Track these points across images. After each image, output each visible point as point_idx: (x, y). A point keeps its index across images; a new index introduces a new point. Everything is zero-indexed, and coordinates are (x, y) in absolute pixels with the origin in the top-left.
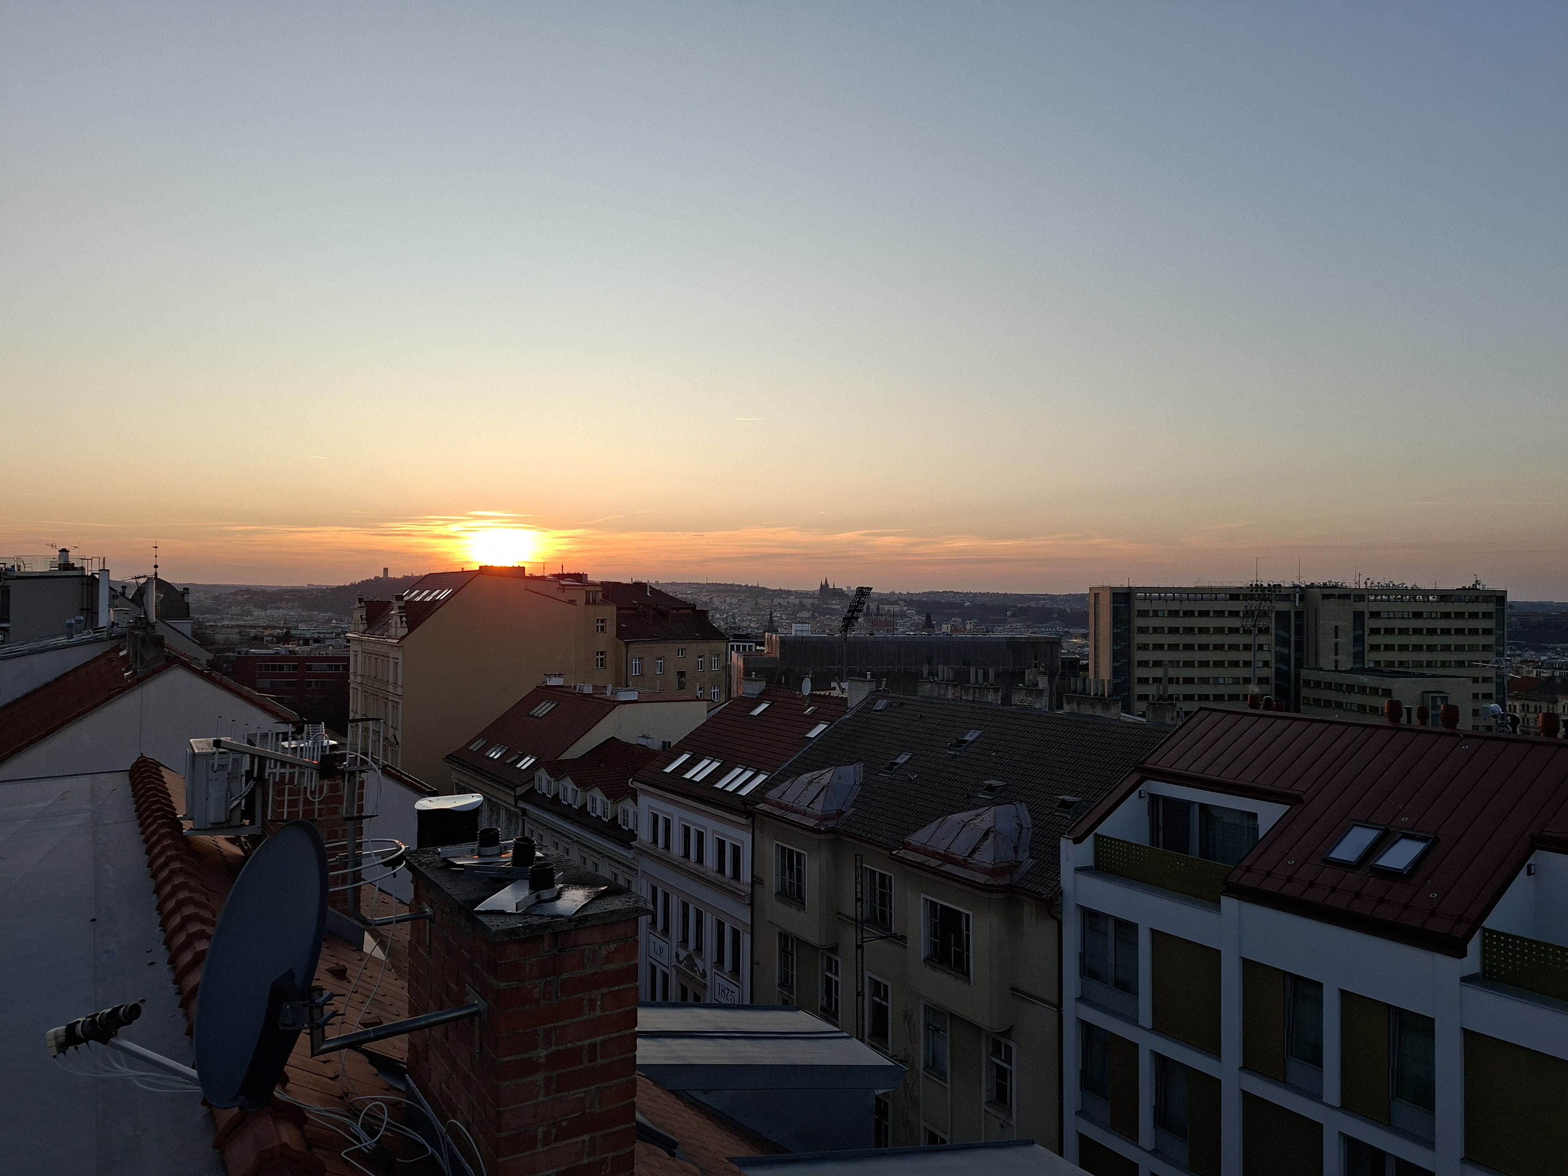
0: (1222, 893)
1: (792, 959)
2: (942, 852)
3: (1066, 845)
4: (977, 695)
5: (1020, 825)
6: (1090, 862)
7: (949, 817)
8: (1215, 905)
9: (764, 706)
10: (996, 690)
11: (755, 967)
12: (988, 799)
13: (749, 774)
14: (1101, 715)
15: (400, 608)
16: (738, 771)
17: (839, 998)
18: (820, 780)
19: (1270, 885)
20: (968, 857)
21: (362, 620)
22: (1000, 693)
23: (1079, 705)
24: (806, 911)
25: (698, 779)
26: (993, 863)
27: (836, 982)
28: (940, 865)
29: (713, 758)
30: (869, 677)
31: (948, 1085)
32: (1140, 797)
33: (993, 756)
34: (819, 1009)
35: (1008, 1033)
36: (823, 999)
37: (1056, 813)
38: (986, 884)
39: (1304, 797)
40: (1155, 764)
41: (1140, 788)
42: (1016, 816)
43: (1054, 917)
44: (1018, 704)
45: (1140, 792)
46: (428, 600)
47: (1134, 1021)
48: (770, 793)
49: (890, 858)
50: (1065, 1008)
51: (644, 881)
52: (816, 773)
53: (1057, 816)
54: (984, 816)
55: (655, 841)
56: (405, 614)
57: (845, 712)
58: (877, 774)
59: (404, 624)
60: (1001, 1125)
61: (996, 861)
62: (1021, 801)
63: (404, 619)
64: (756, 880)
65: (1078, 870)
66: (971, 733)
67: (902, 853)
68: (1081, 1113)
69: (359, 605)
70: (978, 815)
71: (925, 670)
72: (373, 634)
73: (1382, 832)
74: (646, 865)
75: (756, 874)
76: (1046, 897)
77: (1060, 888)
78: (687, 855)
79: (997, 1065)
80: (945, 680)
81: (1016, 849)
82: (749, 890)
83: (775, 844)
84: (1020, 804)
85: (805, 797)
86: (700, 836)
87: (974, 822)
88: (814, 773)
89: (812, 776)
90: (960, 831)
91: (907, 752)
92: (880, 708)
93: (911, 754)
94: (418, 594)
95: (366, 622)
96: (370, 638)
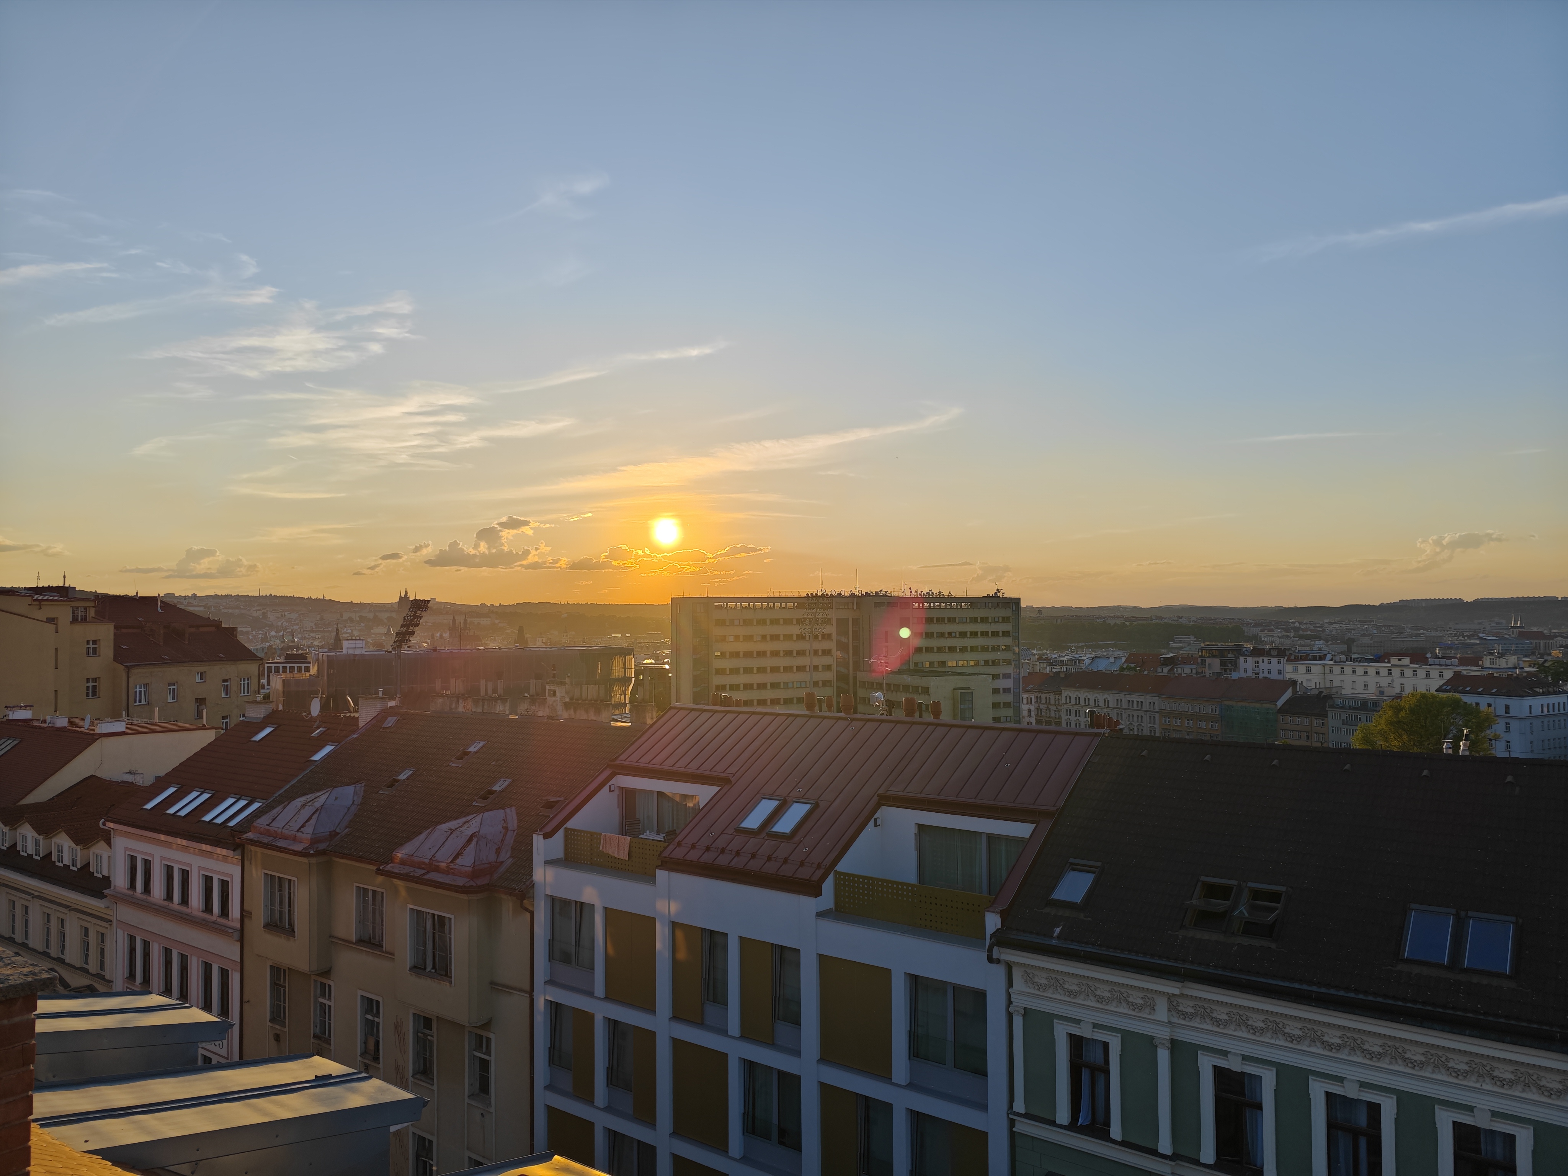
0: (658, 867)
1: (285, 991)
2: (427, 861)
3: (538, 840)
4: (486, 707)
5: (506, 828)
6: (560, 854)
7: (437, 827)
8: (650, 878)
9: (268, 730)
10: (504, 701)
11: (245, 1006)
12: (483, 806)
13: (242, 803)
14: (593, 718)
16: (230, 801)
17: (332, 1022)
18: (314, 803)
19: (693, 856)
20: (450, 863)
22: (508, 704)
23: (575, 711)
24: (296, 938)
25: (183, 813)
26: (472, 866)
27: (330, 1007)
28: (424, 874)
29: (203, 790)
30: (381, 694)
31: (435, 1088)
32: (610, 791)
33: (493, 765)
34: (312, 1036)
35: (487, 1025)
36: (317, 1026)
37: (540, 814)
38: (465, 886)
39: (733, 780)
40: (625, 761)
41: (610, 783)
42: (504, 820)
43: (527, 910)
44: (523, 713)
45: (610, 786)
47: (590, 994)
48: (259, 821)
49: (377, 873)
50: (535, 993)
51: (120, 932)
52: (310, 797)
53: (541, 815)
54: (471, 823)
55: (133, 886)
57: (354, 732)
58: (377, 792)
60: (482, 1114)
61: (476, 864)
62: (511, 806)
64: (245, 914)
65: (548, 863)
66: (476, 744)
67: (389, 867)
68: (549, 1087)
70: (465, 823)
71: (438, 685)
73: (781, 801)
74: (126, 913)
75: (246, 908)
76: (519, 891)
77: (532, 881)
78: (169, 897)
79: (481, 1059)
80: (457, 693)
81: (498, 851)
82: (238, 925)
83: (263, 874)
84: (510, 808)
85: (296, 821)
86: (185, 875)
87: (461, 829)
88: (309, 796)
89: (308, 798)
90: (447, 839)
91: (411, 768)
92: (390, 725)
93: (414, 770)
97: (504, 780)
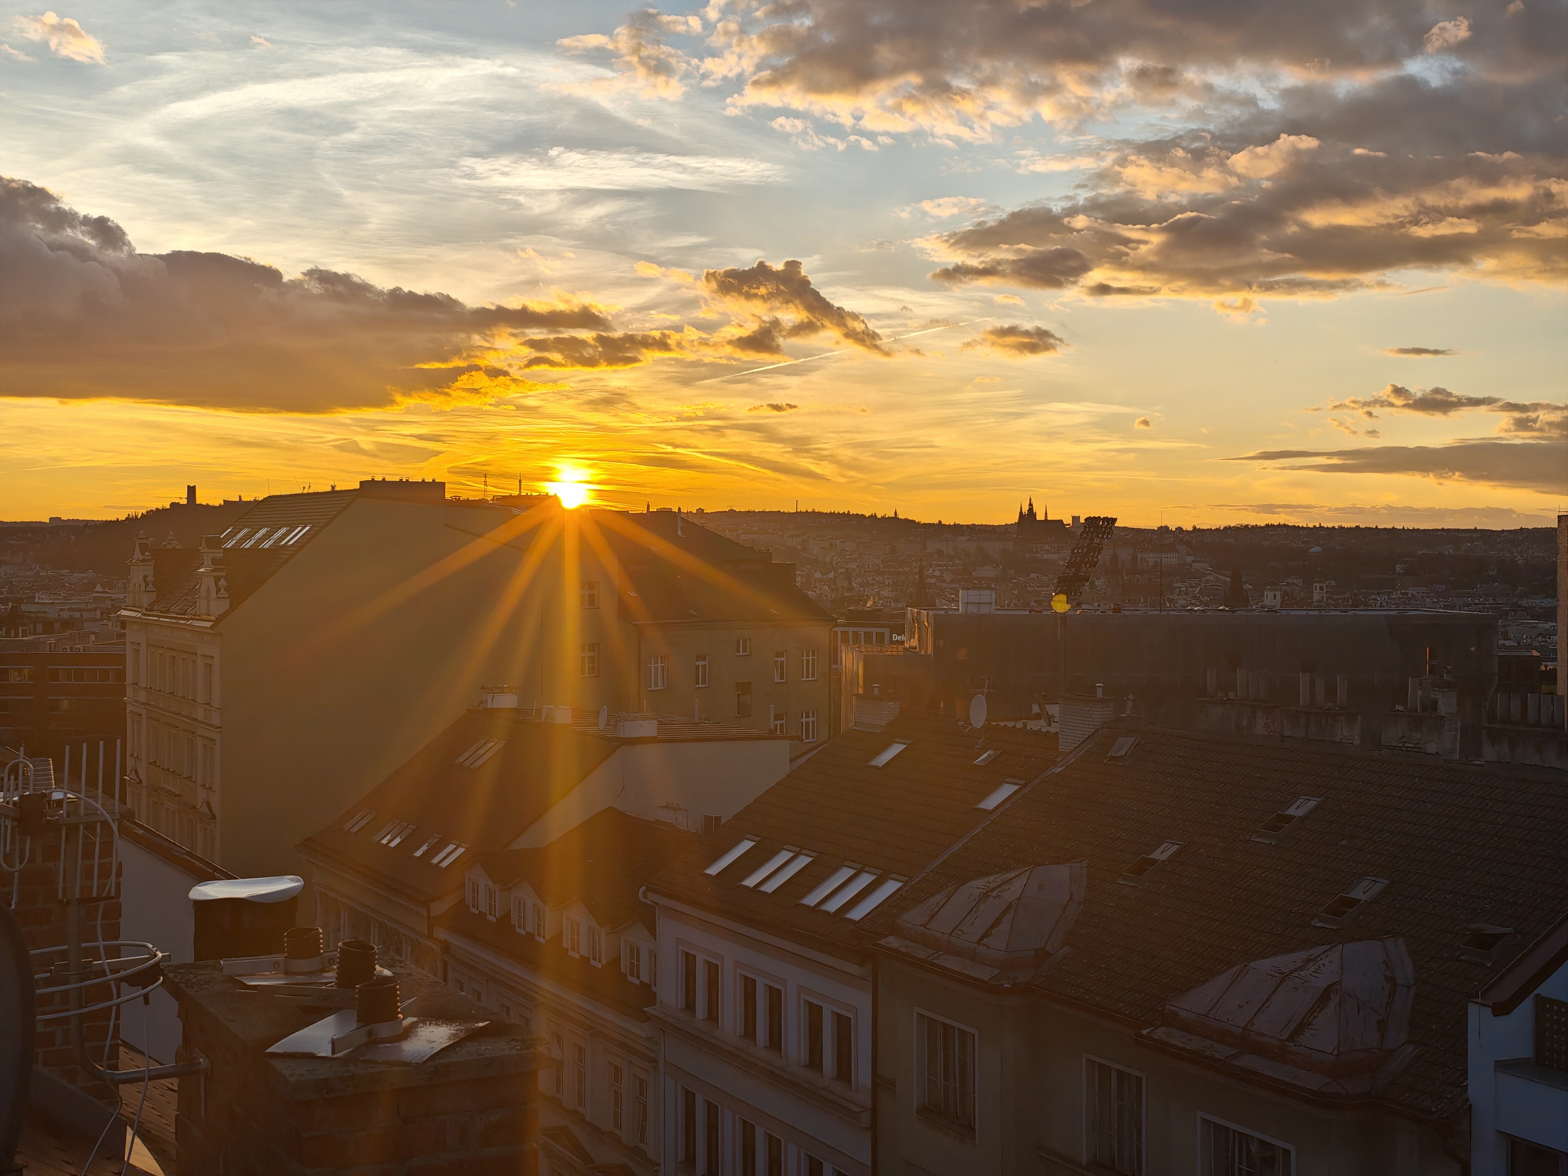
2: (1238, 1031)
3: (1478, 1018)
4: (1313, 728)
5: (1393, 981)
6: (1525, 1050)
7: (1252, 964)
9: (896, 749)
10: (1352, 719)
12: (1333, 929)
13: (866, 879)
15: (214, 561)
16: (845, 873)
18: (1001, 892)
20: (1288, 1040)
21: (147, 585)
22: (1359, 723)
23: (1513, 747)
24: (977, 1143)
25: (769, 887)
26: (1335, 1052)
28: (1232, 1056)
29: (797, 849)
30: (1099, 694)
33: (1343, 847)
37: (1462, 957)
38: (1322, 1093)
42: (1384, 963)
43: (1454, 1157)
44: (1395, 744)
46: (267, 546)
48: (906, 916)
49: (1139, 1043)
51: (670, 1083)
52: (993, 880)
53: (1464, 961)
54: (1321, 962)
55: (690, 1006)
56: (225, 574)
57: (1052, 761)
58: (1113, 882)
59: (223, 591)
61: (1343, 1049)
62: (1396, 935)
63: (223, 582)
64: (880, 1083)
66: (1300, 801)
67: (1160, 1033)
69: (141, 557)
70: (1308, 961)
71: (1212, 680)
72: (168, 612)
74: (674, 1052)
75: (881, 1070)
76: (1440, 1118)
77: (1467, 1100)
78: (750, 1032)
81: (1382, 1026)
82: (868, 1101)
83: (915, 1014)
84: (1393, 939)
85: (973, 924)
86: (775, 997)
87: (1300, 973)
88: (992, 878)
89: (990, 882)
90: (1274, 992)
91: (1173, 839)
92: (1123, 753)
93: (1182, 843)
94: (249, 536)
95: (154, 589)
96: (161, 619)
97: (1373, 879)
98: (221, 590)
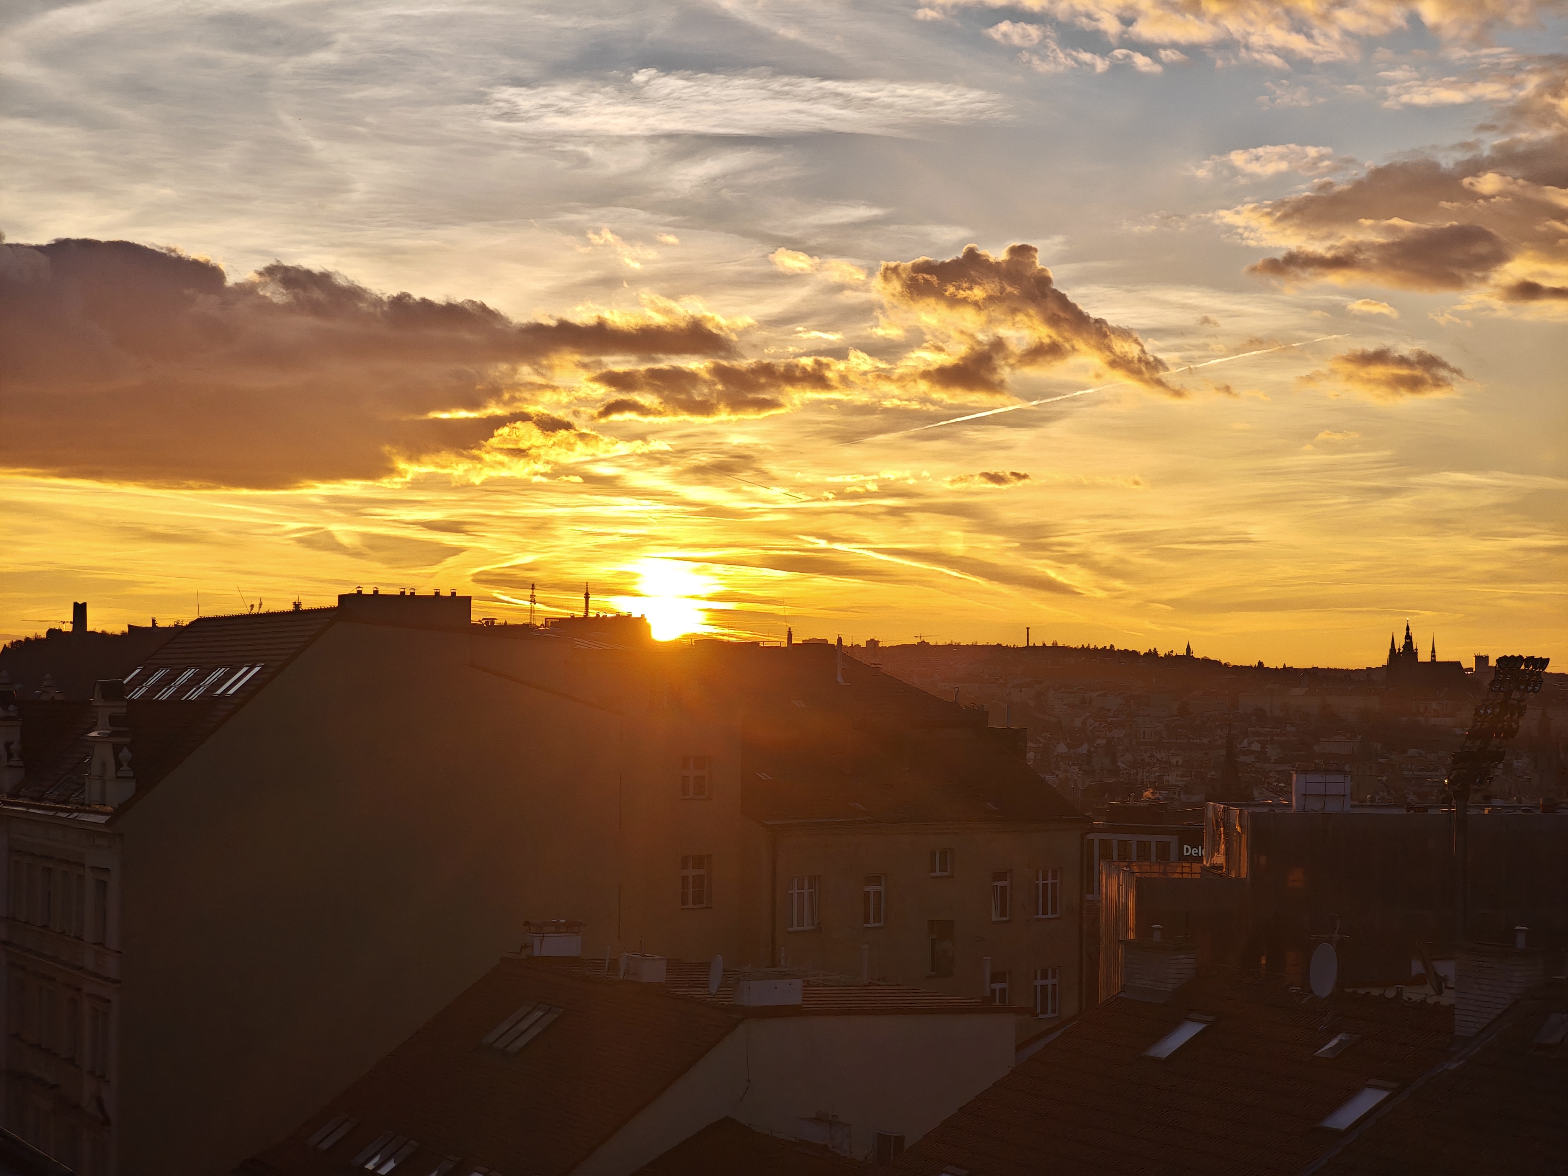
9: (1191, 1031)
15: (113, 720)
21: (10, 756)
46: (194, 697)
56: (127, 740)
57: (1445, 1052)
59: (125, 767)
63: (125, 754)
72: (40, 799)
94: (166, 682)
95: (21, 763)
96: (31, 810)
98: (122, 766)
